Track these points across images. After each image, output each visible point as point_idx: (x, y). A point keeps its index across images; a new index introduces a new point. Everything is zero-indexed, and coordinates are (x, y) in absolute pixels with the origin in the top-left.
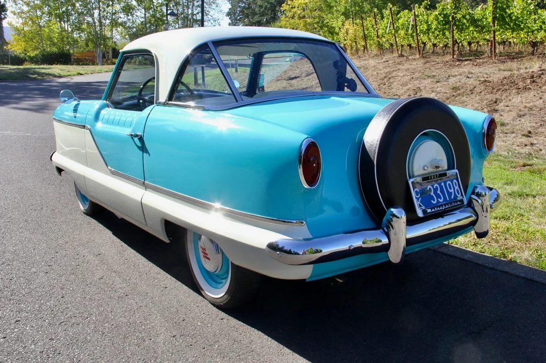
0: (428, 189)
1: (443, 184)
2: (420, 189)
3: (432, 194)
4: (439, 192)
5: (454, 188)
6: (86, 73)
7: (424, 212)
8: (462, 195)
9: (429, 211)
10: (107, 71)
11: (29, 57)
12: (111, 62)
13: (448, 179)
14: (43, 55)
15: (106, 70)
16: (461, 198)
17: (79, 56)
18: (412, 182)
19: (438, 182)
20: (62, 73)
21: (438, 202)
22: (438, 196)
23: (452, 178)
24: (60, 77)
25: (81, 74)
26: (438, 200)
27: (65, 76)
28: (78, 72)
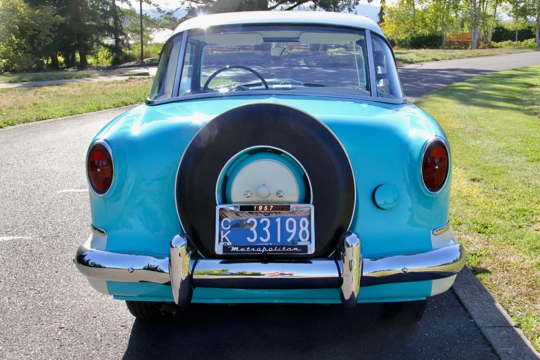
0: (248, 222)
1: (278, 220)
2: (233, 220)
3: (253, 229)
4: (266, 229)
5: (298, 228)
6: (443, 59)
7: (226, 248)
8: (310, 240)
9: (234, 249)
10: (470, 57)
11: (398, 40)
12: (488, 46)
13: (292, 215)
14: (413, 38)
15: (470, 55)
16: (307, 243)
17: (453, 39)
18: (221, 209)
19: (269, 216)
20: (415, 58)
21: (258, 240)
22: (262, 234)
23: (298, 214)
24: (411, 63)
25: (436, 60)
26: (258, 238)
27: (417, 62)
28: (433, 58)
